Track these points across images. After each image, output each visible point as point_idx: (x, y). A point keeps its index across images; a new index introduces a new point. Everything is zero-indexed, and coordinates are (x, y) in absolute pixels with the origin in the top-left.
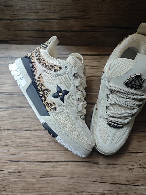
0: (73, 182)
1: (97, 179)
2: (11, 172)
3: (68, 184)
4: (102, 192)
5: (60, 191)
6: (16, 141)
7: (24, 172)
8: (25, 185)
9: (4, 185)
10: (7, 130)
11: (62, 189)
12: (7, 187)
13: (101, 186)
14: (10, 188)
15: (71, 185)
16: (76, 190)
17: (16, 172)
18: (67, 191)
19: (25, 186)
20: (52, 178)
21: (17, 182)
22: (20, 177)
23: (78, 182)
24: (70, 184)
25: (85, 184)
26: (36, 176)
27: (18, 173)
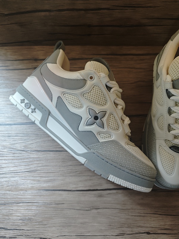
0: (125, 215)
1: (156, 210)
2: (46, 204)
3: (120, 217)
4: (163, 226)
5: (110, 226)
6: (48, 165)
7: (63, 204)
8: (65, 220)
9: (37, 221)
10: (35, 151)
11: (111, 224)
12: (41, 223)
13: (161, 219)
14: (45, 225)
15: (123, 219)
16: (130, 225)
17: (52, 204)
18: (118, 227)
19: (65, 222)
20: (99, 210)
21: (54, 217)
22: (58, 210)
23: (132, 215)
24: (122, 217)
25: (141, 217)
26: (78, 208)
27: (55, 205)
